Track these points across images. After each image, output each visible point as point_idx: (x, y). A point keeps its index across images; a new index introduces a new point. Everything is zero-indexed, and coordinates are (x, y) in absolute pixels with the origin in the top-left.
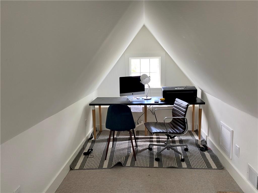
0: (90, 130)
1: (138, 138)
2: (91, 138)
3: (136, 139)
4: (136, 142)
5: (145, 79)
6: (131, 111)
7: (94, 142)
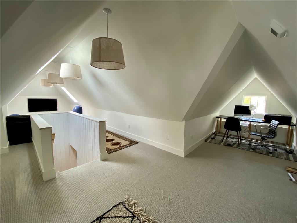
0: (214, 130)
1: (243, 139)
2: (215, 133)
3: (241, 139)
4: (241, 140)
5: (252, 107)
6: (241, 125)
7: (216, 135)
